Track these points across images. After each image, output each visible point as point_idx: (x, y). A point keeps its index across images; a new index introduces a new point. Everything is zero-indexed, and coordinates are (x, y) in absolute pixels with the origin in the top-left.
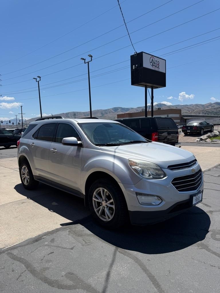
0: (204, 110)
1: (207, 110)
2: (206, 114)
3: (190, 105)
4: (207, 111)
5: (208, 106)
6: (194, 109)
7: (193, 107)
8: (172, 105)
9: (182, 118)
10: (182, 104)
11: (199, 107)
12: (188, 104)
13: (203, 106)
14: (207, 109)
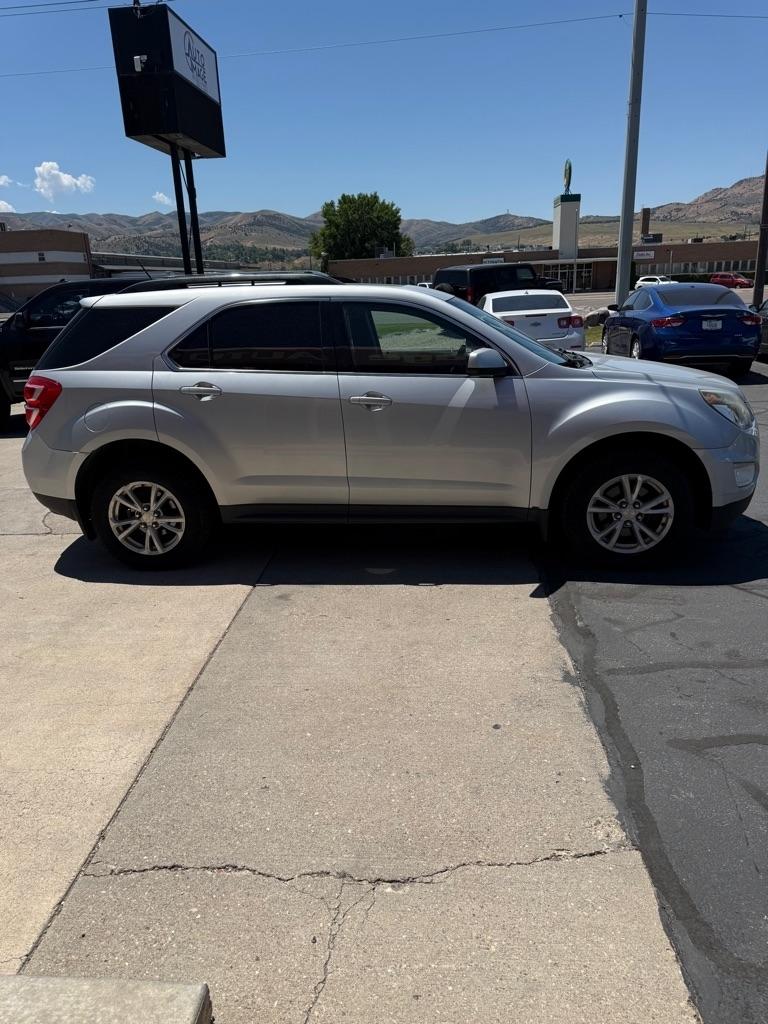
0: (139, 238)
1: (150, 237)
2: (148, 254)
3: (86, 217)
4: (151, 244)
5: (150, 224)
6: (106, 233)
7: (100, 225)
8: (15, 212)
9: (95, 266)
10: (54, 212)
11: (120, 225)
12: (81, 212)
13: (133, 221)
14: (149, 233)
